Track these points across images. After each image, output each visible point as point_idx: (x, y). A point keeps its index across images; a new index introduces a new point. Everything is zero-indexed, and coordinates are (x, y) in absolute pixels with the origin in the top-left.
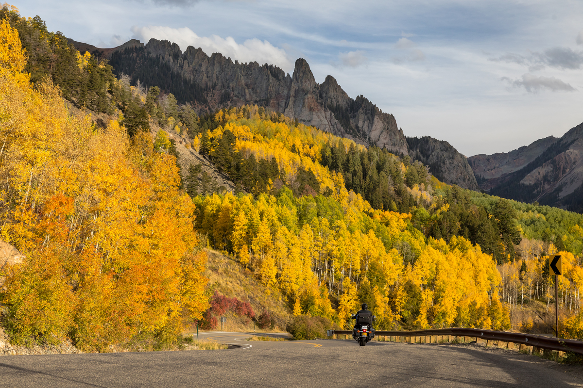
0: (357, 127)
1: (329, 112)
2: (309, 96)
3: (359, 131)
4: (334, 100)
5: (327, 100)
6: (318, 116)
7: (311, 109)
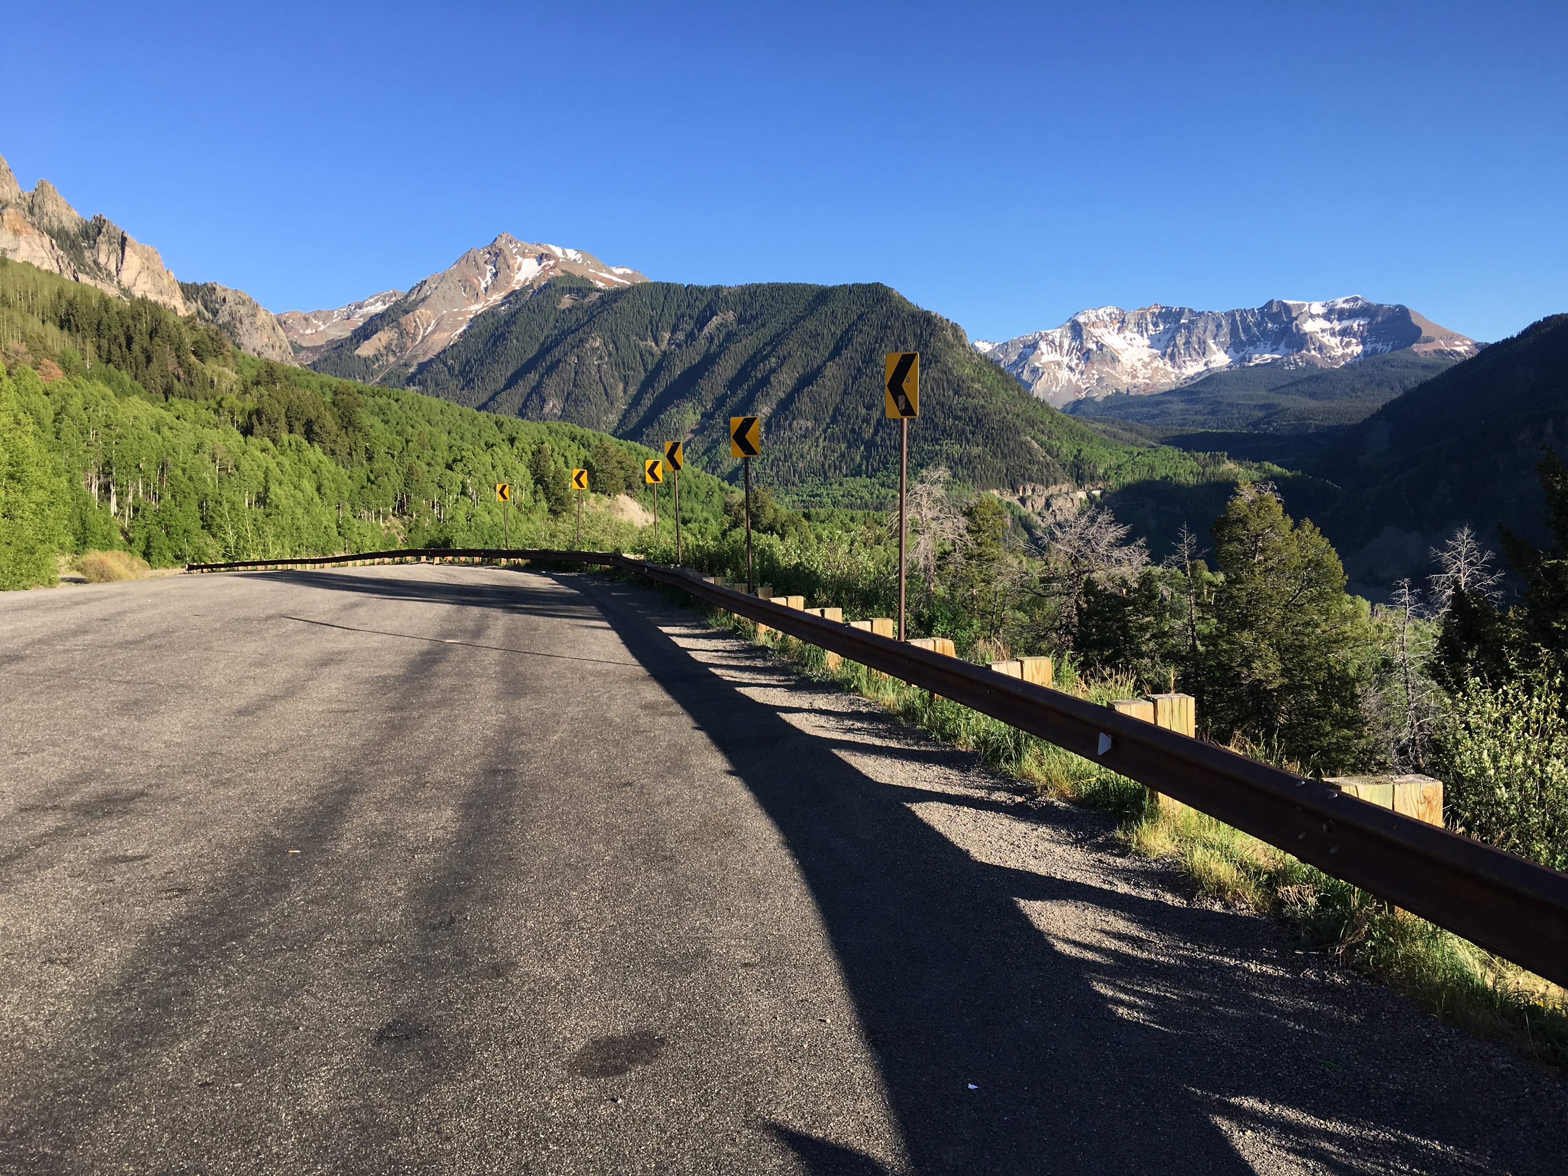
0: (95, 262)
1: (47, 239)
2: (10, 210)
3: (100, 270)
4: (53, 219)
5: (42, 218)
6: (29, 244)
7: (16, 233)
